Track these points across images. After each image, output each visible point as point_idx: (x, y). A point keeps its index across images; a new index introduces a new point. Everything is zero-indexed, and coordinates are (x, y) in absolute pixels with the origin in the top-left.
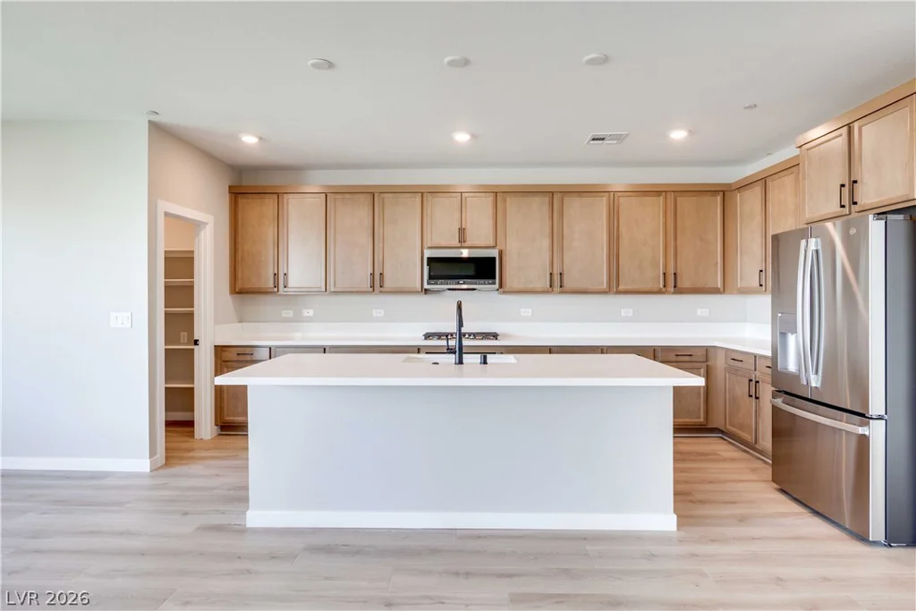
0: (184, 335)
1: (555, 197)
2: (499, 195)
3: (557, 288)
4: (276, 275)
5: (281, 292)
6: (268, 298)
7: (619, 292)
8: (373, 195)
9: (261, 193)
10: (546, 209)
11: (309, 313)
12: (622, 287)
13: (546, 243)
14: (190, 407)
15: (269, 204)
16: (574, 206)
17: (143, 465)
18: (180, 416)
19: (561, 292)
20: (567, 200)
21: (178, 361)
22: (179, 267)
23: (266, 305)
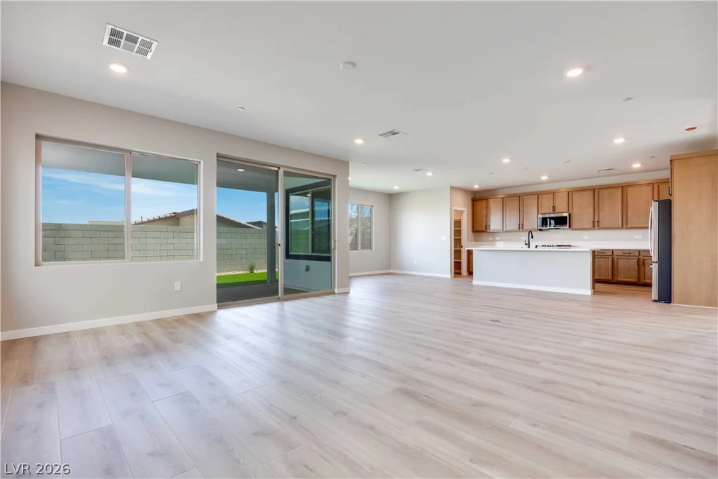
0: (458, 246)
1: (595, 191)
2: (570, 193)
3: (596, 227)
4: (486, 226)
5: (488, 231)
6: (485, 234)
7: (627, 228)
8: (519, 197)
9: (481, 199)
10: (591, 196)
11: (498, 238)
12: (628, 226)
13: (591, 210)
14: (460, 268)
15: (484, 203)
16: (604, 193)
17: (449, 276)
18: (457, 271)
19: (598, 229)
20: (601, 191)
21: (457, 253)
22: (458, 224)
23: (484, 236)
